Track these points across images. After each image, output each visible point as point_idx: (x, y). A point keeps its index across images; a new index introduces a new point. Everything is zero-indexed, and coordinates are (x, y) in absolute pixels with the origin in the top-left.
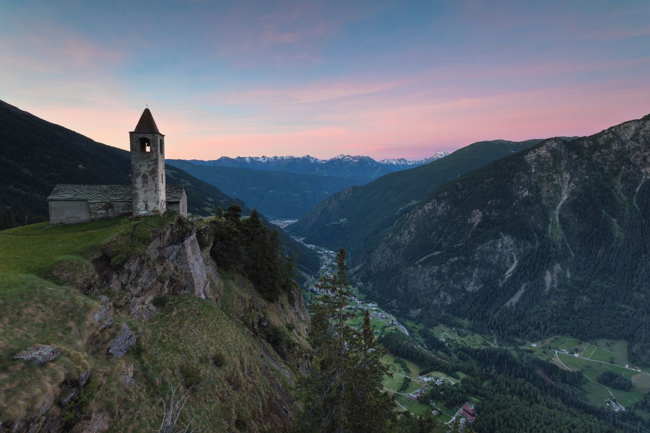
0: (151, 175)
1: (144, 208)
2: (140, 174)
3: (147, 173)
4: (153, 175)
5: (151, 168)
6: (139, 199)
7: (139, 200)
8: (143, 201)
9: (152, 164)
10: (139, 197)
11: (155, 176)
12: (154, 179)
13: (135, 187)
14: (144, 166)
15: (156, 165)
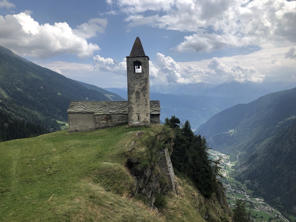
0: (142, 92)
1: (137, 119)
2: (134, 91)
3: (139, 90)
4: (144, 92)
5: (143, 86)
6: (133, 111)
7: (133, 113)
8: (136, 114)
9: (143, 82)
10: (133, 110)
11: (146, 93)
12: (144, 95)
13: (131, 102)
14: (137, 84)
15: (146, 83)
